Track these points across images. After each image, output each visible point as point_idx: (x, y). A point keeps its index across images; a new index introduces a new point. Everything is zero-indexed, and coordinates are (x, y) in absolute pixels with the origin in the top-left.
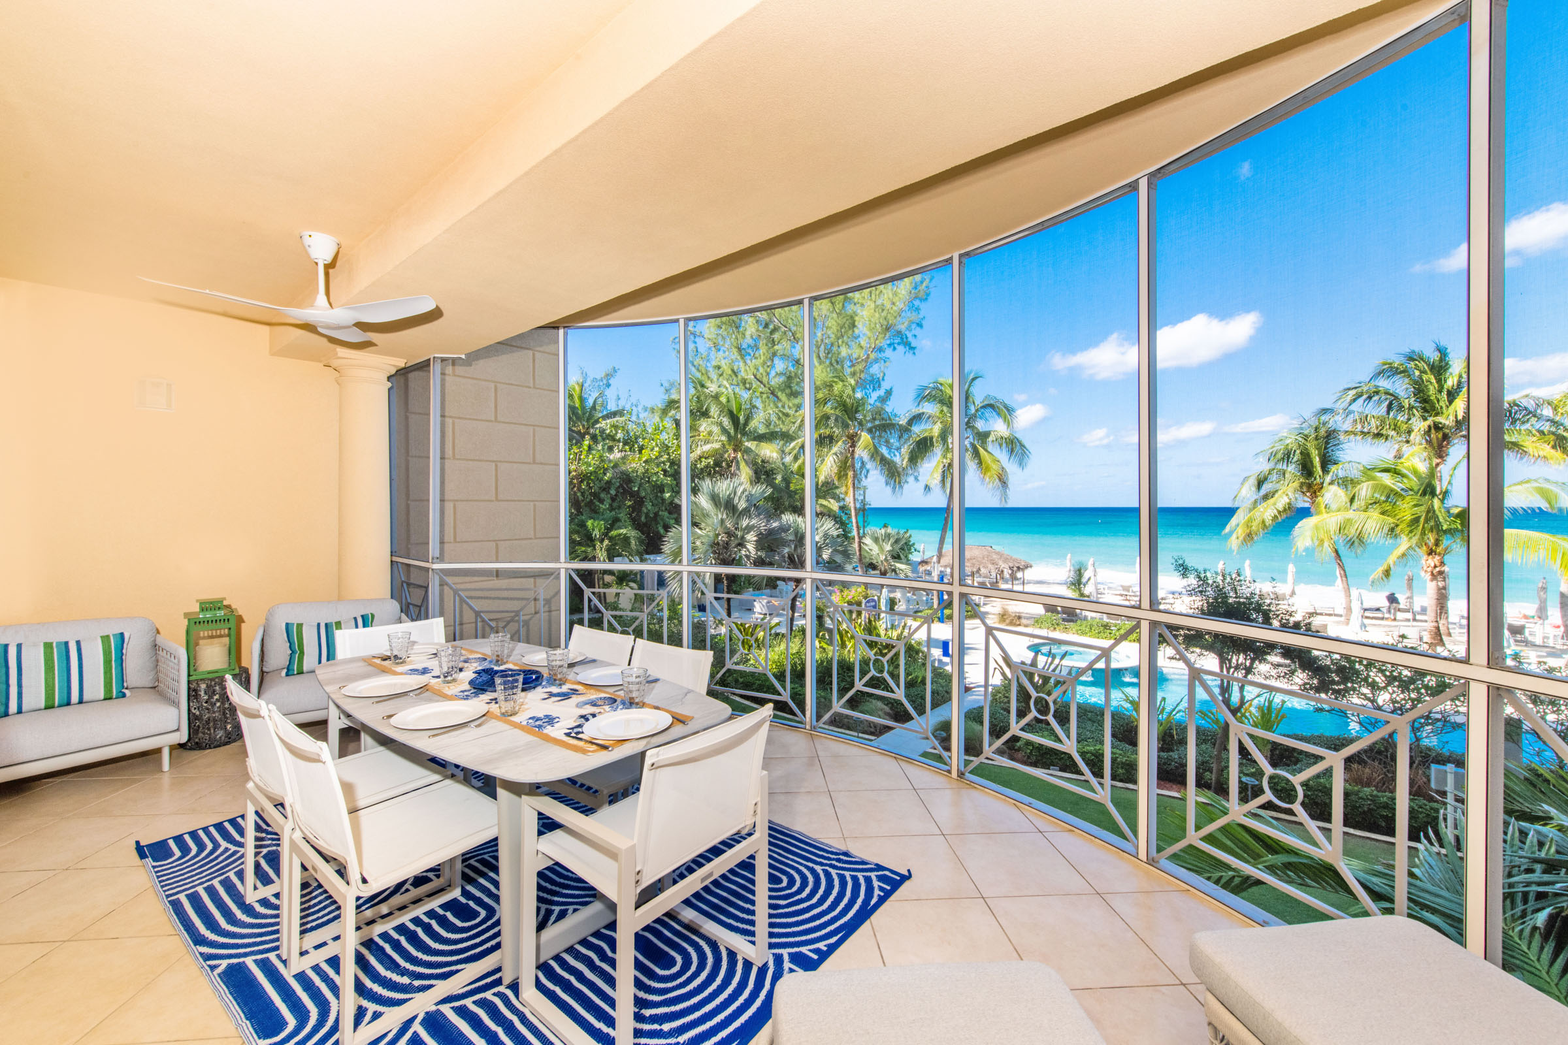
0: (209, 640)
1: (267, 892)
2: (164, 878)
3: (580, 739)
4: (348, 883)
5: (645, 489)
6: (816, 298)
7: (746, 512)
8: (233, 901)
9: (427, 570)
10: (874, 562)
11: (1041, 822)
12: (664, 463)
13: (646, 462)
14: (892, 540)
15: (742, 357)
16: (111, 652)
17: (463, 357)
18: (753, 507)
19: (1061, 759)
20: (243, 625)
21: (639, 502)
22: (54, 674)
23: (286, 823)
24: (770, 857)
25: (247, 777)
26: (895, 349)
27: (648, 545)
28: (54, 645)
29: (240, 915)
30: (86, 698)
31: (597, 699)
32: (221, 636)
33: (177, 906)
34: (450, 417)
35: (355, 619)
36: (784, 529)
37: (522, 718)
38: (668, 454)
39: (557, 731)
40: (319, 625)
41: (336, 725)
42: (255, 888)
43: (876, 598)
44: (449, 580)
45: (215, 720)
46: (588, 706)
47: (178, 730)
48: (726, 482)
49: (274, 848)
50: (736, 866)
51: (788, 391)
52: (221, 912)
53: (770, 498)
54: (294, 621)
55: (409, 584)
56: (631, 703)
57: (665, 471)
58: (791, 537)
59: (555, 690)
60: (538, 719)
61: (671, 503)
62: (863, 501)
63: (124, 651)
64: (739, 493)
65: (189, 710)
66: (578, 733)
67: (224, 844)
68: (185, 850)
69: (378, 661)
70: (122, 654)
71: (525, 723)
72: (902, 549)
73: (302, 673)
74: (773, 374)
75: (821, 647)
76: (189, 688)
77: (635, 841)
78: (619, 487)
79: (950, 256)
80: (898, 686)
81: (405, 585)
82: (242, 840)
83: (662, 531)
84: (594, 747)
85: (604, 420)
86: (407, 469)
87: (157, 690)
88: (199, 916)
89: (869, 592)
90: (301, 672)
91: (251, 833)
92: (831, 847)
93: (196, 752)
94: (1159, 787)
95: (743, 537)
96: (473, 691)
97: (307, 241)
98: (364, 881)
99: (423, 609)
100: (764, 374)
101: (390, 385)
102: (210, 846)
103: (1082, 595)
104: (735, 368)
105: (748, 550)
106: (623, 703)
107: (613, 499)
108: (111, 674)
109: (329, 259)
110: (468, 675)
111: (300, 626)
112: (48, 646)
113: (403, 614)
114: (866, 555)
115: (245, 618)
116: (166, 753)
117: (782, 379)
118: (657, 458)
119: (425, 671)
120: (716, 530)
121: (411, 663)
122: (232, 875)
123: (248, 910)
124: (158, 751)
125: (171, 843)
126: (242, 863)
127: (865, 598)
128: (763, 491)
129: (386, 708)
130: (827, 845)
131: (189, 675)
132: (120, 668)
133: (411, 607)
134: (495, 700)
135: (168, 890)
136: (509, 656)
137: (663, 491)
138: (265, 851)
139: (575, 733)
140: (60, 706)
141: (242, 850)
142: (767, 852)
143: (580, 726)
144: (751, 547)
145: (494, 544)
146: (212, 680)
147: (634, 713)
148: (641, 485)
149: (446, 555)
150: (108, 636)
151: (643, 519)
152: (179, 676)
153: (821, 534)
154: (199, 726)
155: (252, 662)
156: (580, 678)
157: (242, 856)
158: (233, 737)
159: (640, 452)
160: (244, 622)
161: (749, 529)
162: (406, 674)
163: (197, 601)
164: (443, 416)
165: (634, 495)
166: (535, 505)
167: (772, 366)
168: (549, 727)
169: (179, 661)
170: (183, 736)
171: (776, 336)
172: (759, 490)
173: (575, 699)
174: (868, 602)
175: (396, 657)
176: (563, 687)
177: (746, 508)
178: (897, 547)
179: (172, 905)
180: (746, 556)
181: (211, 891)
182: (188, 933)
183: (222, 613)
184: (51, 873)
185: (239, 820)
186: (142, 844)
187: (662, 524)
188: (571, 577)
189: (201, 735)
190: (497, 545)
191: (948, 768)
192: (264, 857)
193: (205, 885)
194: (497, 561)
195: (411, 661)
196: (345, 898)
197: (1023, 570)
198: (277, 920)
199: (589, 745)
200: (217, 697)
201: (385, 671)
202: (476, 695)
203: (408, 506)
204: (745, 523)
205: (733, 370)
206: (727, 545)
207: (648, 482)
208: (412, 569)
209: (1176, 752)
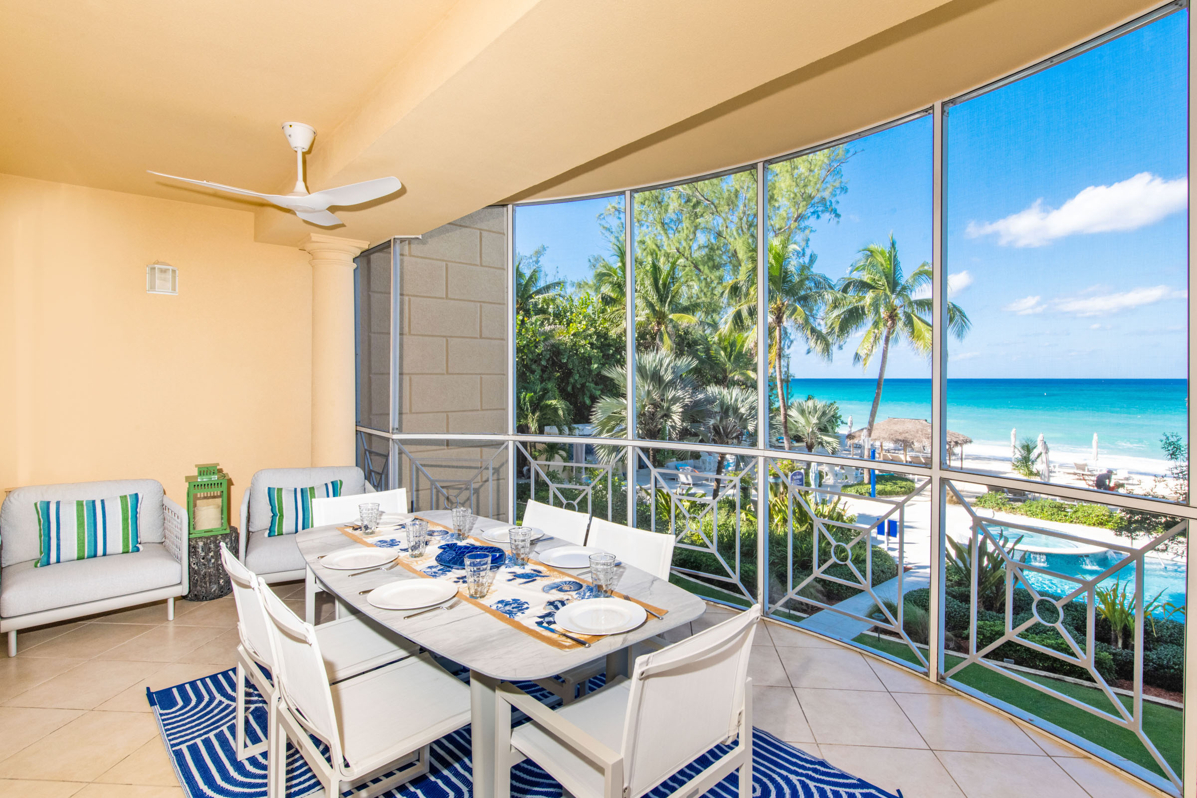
0: (205, 501)
1: (255, 750)
2: (169, 727)
3: (553, 631)
4: (331, 766)
5: (573, 361)
6: (770, 162)
7: (672, 384)
8: (227, 756)
9: (388, 439)
10: (800, 434)
11: (1049, 744)
12: (590, 335)
13: (574, 335)
14: (819, 413)
15: (665, 230)
16: (128, 511)
17: (420, 237)
18: (679, 379)
19: (1016, 651)
20: (232, 487)
21: (568, 374)
22: (84, 529)
23: (273, 692)
24: (755, 769)
25: (239, 641)
26: (818, 217)
27: (575, 415)
28: (85, 503)
29: (233, 773)
30: (108, 552)
31: (562, 582)
32: (214, 497)
33: (179, 755)
34: (408, 295)
35: (326, 485)
36: (710, 401)
37: (490, 601)
38: (595, 327)
39: (528, 619)
40: (296, 490)
41: (312, 589)
42: (246, 746)
43: (802, 471)
44: (406, 448)
45: (210, 575)
46: (554, 591)
47: (180, 583)
48: (652, 355)
49: (261, 705)
50: (724, 780)
51: (710, 264)
52: (216, 767)
53: (697, 370)
54: (275, 485)
55: (370, 452)
56: (598, 591)
57: (592, 344)
58: (717, 409)
59: (518, 570)
60: (507, 604)
61: (599, 374)
62: (787, 373)
63: (138, 510)
64: (665, 366)
65: (189, 565)
66: (549, 623)
67: (219, 697)
68: (187, 700)
69: (350, 530)
70: (137, 513)
71: (494, 607)
72: (829, 421)
73: (282, 534)
74: (695, 247)
75: (748, 520)
76: (189, 545)
77: (622, 755)
78: (549, 359)
79: (931, 105)
80: (864, 576)
81: (367, 453)
82: (233, 694)
83: (588, 402)
84: (569, 642)
85: (536, 295)
86: (369, 345)
87: (163, 546)
88: (198, 770)
89: (795, 464)
90: (280, 534)
91: (241, 688)
92: (804, 753)
93: (195, 603)
94: (1144, 692)
95: (668, 409)
96: (440, 567)
97: (288, 131)
98: (347, 765)
99: (383, 476)
100: (687, 248)
101: (355, 266)
102: (207, 698)
103: (1031, 473)
104: (659, 243)
105: (674, 421)
106: (591, 590)
107: (543, 371)
108: (128, 530)
109: (307, 147)
110: (433, 550)
111: (280, 490)
112: (80, 504)
113: (367, 482)
114: (792, 426)
115: (234, 481)
116: (171, 603)
117: (704, 252)
118: (584, 331)
119: (393, 543)
120: (643, 401)
121: (380, 534)
122: (225, 728)
123: (239, 767)
124: (165, 601)
125: (175, 691)
126: (234, 718)
127: (792, 471)
128: (689, 364)
129: (362, 582)
130: (799, 751)
131: (189, 534)
132: (135, 525)
133: (373, 474)
134: (463, 579)
135: (173, 739)
136: (470, 530)
137: (590, 363)
138: (253, 707)
139: (546, 620)
140: (89, 557)
141: (234, 704)
142: (751, 764)
143: (549, 615)
144: (676, 418)
145: (445, 415)
146: (208, 538)
147: (601, 603)
148: (569, 357)
149: (404, 426)
150: (126, 496)
151: (569, 389)
152: (181, 534)
153: (747, 407)
154: (197, 580)
155: (239, 522)
156: (542, 557)
157: (234, 710)
158: (225, 591)
159: (568, 324)
160: (233, 484)
161: (675, 400)
162: (376, 545)
163: (196, 466)
164: (402, 295)
165: (562, 366)
166: (481, 378)
167: (695, 238)
168: (519, 614)
169: (181, 521)
170: (184, 590)
171: (699, 210)
172: (686, 362)
173: (540, 583)
174: (794, 475)
175: (366, 527)
176: (526, 567)
177: (673, 379)
178: (824, 419)
179: (176, 755)
180: (672, 426)
181: (207, 743)
182: (190, 787)
183: (215, 477)
184: (80, 713)
185: (231, 673)
186: (152, 690)
187: (588, 394)
188: (518, 449)
189: (199, 588)
190: (447, 416)
191: (925, 670)
192: (252, 713)
193: (203, 737)
194: (448, 433)
195: (380, 532)
196: (329, 781)
197: (961, 445)
198: (265, 781)
199: (564, 638)
200: (212, 554)
201: (356, 541)
202: (444, 572)
203: (370, 379)
204: (670, 394)
205: (657, 245)
206: (653, 415)
207: (576, 354)
208: (374, 438)
209: (1154, 652)
